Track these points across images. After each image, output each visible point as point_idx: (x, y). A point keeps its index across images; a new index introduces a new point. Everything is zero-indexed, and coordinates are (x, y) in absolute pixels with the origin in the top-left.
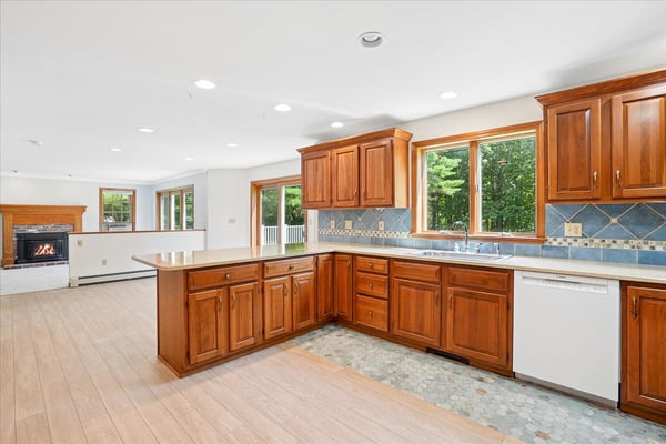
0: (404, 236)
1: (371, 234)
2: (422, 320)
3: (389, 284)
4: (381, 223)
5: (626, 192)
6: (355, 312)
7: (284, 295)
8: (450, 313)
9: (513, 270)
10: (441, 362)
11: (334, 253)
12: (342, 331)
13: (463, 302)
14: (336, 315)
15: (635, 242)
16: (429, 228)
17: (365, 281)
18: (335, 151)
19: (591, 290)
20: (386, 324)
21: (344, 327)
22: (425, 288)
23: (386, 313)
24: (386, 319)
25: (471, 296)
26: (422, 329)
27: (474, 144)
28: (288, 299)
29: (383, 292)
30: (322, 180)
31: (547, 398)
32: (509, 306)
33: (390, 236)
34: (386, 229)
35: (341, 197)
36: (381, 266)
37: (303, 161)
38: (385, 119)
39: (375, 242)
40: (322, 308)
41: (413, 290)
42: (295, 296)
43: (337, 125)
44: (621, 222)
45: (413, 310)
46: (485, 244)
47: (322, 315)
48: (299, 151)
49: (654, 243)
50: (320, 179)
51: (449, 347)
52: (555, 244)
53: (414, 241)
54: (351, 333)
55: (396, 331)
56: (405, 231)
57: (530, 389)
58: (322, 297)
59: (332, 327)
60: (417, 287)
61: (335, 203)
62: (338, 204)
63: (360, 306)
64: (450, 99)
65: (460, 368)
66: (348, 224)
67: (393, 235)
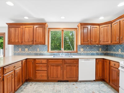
0: (46, 52)
1: (35, 52)
2: (58, 74)
3: (47, 66)
4: (39, 49)
5: (93, 43)
6: (35, 76)
7: (12, 78)
8: (65, 71)
9: (78, 59)
10: (63, 83)
11: (27, 59)
12: (30, 83)
13: (68, 68)
14: (27, 79)
15: (90, 52)
16: (51, 50)
17: (38, 66)
18: (24, 26)
19: (92, 61)
20: (46, 77)
21: (30, 82)
22: (58, 66)
23: (46, 75)
24: (46, 76)
25: (70, 66)
26: (57, 76)
27: (63, 31)
28: (13, 79)
29: (45, 69)
30: (18, 35)
31: (85, 84)
32: (78, 67)
33: (41, 53)
34: (40, 51)
35: (26, 41)
36: (44, 61)
37: (9, 28)
38: (43, 20)
39: (36, 54)
40: (24, 78)
41: (55, 67)
42: (16, 77)
43: (26, 18)
44: (89, 48)
45: (55, 72)
46: (66, 53)
47: (24, 80)
48: (7, 24)
49: (92, 52)
50: (17, 35)
51: (65, 79)
52: (79, 52)
53: (49, 54)
54: (34, 83)
55: (50, 79)
56: (46, 51)
57: (82, 83)
58: (23, 74)
59: (26, 83)
60: (56, 66)
61: (24, 43)
62: (25, 43)
63: (37, 74)
64: (63, 19)
65: (68, 83)
66: (26, 49)
67: (42, 52)
